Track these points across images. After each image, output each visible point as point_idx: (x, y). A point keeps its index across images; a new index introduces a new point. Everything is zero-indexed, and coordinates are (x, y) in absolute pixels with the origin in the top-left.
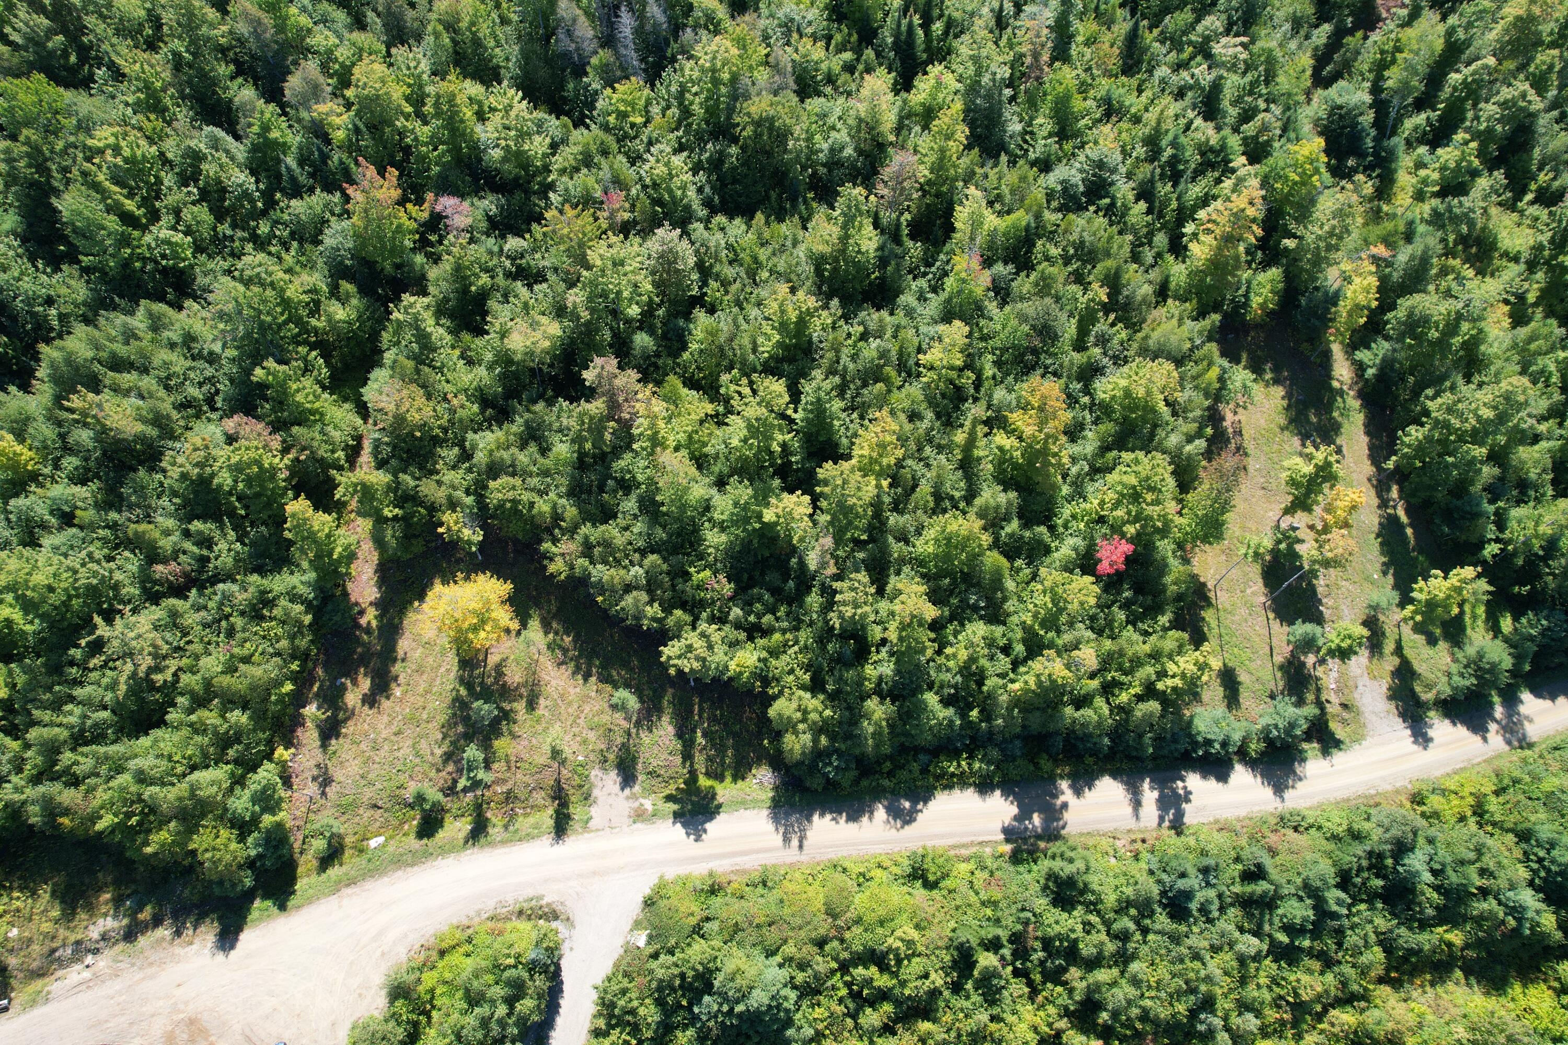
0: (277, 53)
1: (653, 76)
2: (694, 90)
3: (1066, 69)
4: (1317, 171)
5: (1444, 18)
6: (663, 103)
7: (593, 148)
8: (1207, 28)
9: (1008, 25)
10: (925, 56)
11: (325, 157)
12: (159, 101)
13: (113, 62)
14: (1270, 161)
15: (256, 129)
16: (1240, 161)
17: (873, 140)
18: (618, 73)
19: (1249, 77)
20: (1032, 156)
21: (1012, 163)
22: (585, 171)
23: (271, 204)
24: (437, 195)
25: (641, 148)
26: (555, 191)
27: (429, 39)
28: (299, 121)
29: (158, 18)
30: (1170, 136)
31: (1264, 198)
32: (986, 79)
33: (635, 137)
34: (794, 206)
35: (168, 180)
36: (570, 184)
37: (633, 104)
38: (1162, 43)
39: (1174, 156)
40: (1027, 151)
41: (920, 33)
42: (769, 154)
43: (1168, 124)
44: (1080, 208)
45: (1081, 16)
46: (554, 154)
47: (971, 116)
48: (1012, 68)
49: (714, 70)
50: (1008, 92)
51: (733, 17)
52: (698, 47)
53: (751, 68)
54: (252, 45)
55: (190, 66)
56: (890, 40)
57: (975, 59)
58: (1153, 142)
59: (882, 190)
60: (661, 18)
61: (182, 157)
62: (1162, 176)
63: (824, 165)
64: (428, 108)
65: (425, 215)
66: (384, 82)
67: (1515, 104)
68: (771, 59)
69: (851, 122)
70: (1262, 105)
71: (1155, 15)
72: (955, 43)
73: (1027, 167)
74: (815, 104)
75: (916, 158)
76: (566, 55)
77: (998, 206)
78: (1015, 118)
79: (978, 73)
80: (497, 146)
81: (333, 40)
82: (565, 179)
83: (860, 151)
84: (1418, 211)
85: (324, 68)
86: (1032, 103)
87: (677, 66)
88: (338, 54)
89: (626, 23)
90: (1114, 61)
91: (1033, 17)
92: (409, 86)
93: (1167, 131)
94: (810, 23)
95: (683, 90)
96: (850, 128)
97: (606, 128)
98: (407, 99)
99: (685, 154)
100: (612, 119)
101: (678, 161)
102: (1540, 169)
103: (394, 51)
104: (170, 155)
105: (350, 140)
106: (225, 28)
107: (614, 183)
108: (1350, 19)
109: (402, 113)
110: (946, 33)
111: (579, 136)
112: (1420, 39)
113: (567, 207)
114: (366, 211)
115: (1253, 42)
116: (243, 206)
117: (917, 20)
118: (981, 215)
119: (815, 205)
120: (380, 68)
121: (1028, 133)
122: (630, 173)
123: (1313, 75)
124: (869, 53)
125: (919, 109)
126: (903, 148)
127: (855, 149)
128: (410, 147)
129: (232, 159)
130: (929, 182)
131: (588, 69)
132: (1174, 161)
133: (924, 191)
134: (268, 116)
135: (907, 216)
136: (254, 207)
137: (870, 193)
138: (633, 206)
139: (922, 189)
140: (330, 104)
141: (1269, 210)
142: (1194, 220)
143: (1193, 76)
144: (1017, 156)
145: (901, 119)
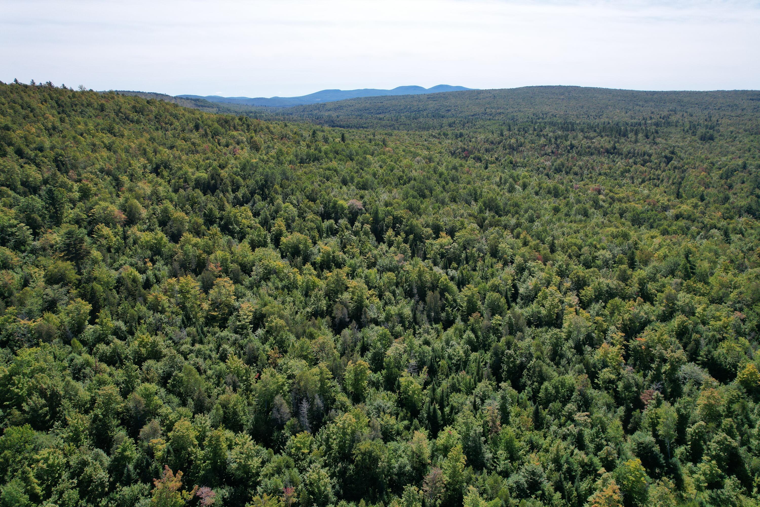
0: (142, 415)
1: (314, 431)
2: (334, 437)
3: (508, 428)
4: (642, 475)
5: (672, 404)
6: (319, 443)
7: (283, 464)
8: (569, 409)
9: (479, 409)
10: (442, 422)
11: (149, 464)
12: (78, 436)
13: (65, 419)
14: (617, 470)
15: (119, 450)
16: (602, 470)
17: (420, 462)
18: (299, 429)
19: (594, 430)
20: (499, 469)
21: (489, 473)
22: (277, 476)
23: (112, 487)
24: (200, 486)
25: (306, 465)
26: (260, 486)
27: (214, 411)
28: (142, 446)
29: (95, 400)
30: (564, 458)
31: (620, 489)
32: (472, 433)
33: (304, 460)
34: (381, 495)
35: (65, 475)
36: (269, 482)
37: (304, 444)
38: (551, 415)
39: (568, 468)
40: (496, 467)
41: (439, 412)
42: (369, 469)
43: (562, 453)
44: (528, 496)
45: (512, 404)
46: (262, 467)
47: (467, 450)
48: (483, 427)
49: (344, 428)
50: (483, 439)
51: (354, 405)
52: (337, 418)
53: (361, 428)
54: (133, 412)
55: (100, 420)
56: (425, 415)
57: (466, 424)
58: (556, 461)
59: (426, 488)
60: (321, 404)
61: (77, 464)
62: (565, 478)
63: (396, 475)
64: (206, 443)
65: (191, 497)
66: (188, 429)
67: (724, 443)
68: (371, 424)
69: (409, 453)
70: (605, 443)
71: (545, 403)
72: (456, 417)
73: (496, 475)
74: (392, 445)
75: (442, 471)
76: (275, 420)
77: (485, 496)
78: (488, 451)
79: (468, 430)
80: (235, 462)
81: (170, 410)
82: (266, 480)
83: (413, 468)
84: (702, 497)
85: (162, 423)
86: (495, 444)
87: (326, 426)
88: (170, 416)
89: (305, 406)
90: (530, 423)
91: (490, 405)
92: (199, 431)
93: (562, 456)
94: (389, 408)
95: (328, 437)
96: (409, 456)
97: (290, 454)
98: (197, 438)
99: (327, 468)
100: (293, 450)
101: (323, 472)
102: (753, 475)
103: (196, 416)
104: (71, 463)
105: (164, 457)
106: (123, 405)
107: (290, 482)
108: (631, 405)
109: (193, 444)
110: (451, 412)
111: (277, 458)
112: (666, 413)
113: (265, 494)
114: (161, 493)
115: (591, 414)
116: (97, 490)
117: (437, 406)
118: (477, 501)
119: (392, 495)
120: (187, 423)
121: (495, 458)
122: (299, 478)
123: (623, 429)
124: (416, 421)
125: (442, 447)
126: (435, 466)
127: (411, 467)
128: (192, 461)
129: (102, 465)
130: (449, 483)
131: (285, 427)
132: (569, 470)
133: (447, 488)
134: (128, 444)
135: (439, 501)
136: (103, 490)
137: (420, 489)
138: (299, 495)
139: (446, 486)
140: (159, 439)
141: (625, 496)
142: (587, 502)
143: (568, 430)
144: (491, 469)
145: (433, 452)
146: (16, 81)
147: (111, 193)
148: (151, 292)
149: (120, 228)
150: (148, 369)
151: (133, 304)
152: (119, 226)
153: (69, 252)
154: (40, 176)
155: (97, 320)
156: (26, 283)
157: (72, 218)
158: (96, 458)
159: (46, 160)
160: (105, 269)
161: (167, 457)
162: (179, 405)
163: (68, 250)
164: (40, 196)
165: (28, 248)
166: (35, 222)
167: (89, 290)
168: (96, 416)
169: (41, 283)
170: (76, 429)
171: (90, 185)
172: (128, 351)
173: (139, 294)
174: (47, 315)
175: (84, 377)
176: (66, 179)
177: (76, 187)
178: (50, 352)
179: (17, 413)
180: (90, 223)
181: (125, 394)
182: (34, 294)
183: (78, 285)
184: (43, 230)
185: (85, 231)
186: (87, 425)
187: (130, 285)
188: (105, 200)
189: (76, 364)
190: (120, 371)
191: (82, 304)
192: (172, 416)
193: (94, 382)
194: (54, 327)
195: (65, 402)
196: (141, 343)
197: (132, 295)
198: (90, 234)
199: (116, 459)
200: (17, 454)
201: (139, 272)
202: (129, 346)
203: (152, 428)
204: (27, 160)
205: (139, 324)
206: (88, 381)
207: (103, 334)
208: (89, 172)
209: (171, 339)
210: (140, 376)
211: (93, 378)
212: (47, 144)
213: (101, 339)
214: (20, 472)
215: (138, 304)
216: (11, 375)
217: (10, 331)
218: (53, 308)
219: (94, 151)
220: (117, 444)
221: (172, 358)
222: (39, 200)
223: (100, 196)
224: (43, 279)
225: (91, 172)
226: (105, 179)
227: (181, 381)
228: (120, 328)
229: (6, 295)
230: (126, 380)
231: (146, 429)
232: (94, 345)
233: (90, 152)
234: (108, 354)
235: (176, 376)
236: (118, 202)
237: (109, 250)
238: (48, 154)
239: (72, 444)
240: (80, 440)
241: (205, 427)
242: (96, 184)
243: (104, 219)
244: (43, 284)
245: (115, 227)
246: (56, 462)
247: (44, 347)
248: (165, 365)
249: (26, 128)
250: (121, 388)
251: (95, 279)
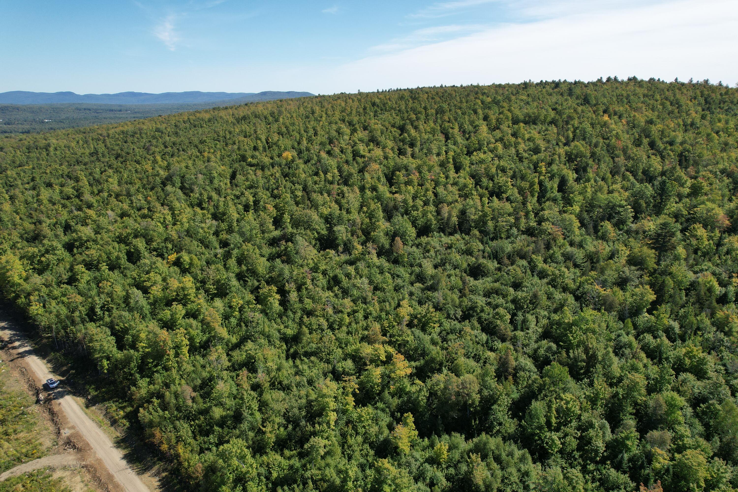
146: (676, 79)
147: (723, 196)
148: (724, 309)
149: (717, 233)
150: (684, 381)
151: (698, 312)
152: (717, 231)
153: (657, 241)
154: (661, 167)
155: (654, 312)
156: (611, 257)
157: (673, 212)
158: (602, 427)
159: (671, 154)
160: (684, 267)
161: (664, 474)
162: (701, 435)
163: (657, 239)
164: (653, 185)
165: (625, 228)
166: (640, 208)
167: (660, 282)
168: (617, 394)
169: (623, 260)
170: (597, 394)
171: (705, 184)
172: (672, 354)
173: (709, 305)
174: (616, 289)
175: (622, 355)
176: (683, 174)
177: (689, 183)
178: (606, 321)
179: (564, 355)
180: (688, 220)
181: (650, 390)
182: (614, 268)
183: (651, 274)
184: (643, 215)
185: (679, 226)
186: (607, 396)
187: (702, 293)
188: (713, 201)
189: (621, 341)
190: (656, 368)
191: (648, 292)
192: (688, 441)
193: (628, 364)
194: (617, 302)
195: (599, 366)
196: (688, 353)
197: (701, 304)
198: (683, 231)
199: (616, 440)
200: (552, 385)
201: (719, 284)
202: (675, 349)
203: (661, 437)
204: (655, 152)
205: (695, 334)
206: (623, 360)
207: (655, 326)
208: (709, 170)
209: (724, 365)
210: (673, 383)
211: (629, 361)
212: (679, 139)
213: (651, 330)
214: (548, 399)
215: (703, 314)
216: (572, 324)
217: (585, 290)
218: (623, 285)
219: (723, 150)
220: (623, 428)
221: (717, 386)
222: (651, 189)
223: (710, 196)
224: (626, 258)
225: (711, 172)
226: (723, 181)
227: (715, 414)
228: (673, 329)
229: (595, 260)
230: (657, 378)
231: (655, 434)
232: (643, 333)
233: (718, 152)
234: (651, 347)
235: (713, 404)
236: (727, 207)
237: (695, 252)
238: (676, 148)
239: (589, 403)
240: (596, 405)
241: (721, 478)
242: (711, 184)
243: (704, 220)
244: (624, 262)
245: (713, 230)
246: (573, 409)
247: (603, 314)
248: (705, 387)
249: (667, 123)
250: (649, 383)
251: (670, 274)
